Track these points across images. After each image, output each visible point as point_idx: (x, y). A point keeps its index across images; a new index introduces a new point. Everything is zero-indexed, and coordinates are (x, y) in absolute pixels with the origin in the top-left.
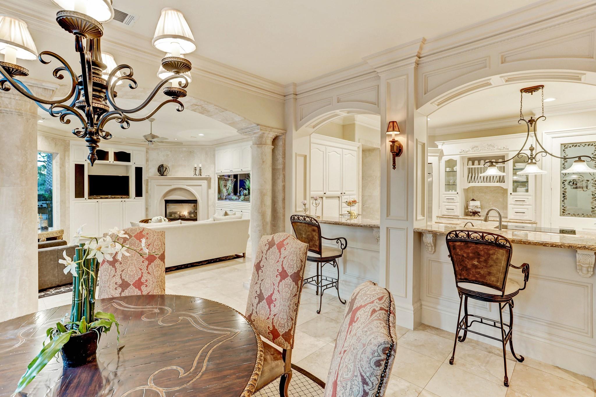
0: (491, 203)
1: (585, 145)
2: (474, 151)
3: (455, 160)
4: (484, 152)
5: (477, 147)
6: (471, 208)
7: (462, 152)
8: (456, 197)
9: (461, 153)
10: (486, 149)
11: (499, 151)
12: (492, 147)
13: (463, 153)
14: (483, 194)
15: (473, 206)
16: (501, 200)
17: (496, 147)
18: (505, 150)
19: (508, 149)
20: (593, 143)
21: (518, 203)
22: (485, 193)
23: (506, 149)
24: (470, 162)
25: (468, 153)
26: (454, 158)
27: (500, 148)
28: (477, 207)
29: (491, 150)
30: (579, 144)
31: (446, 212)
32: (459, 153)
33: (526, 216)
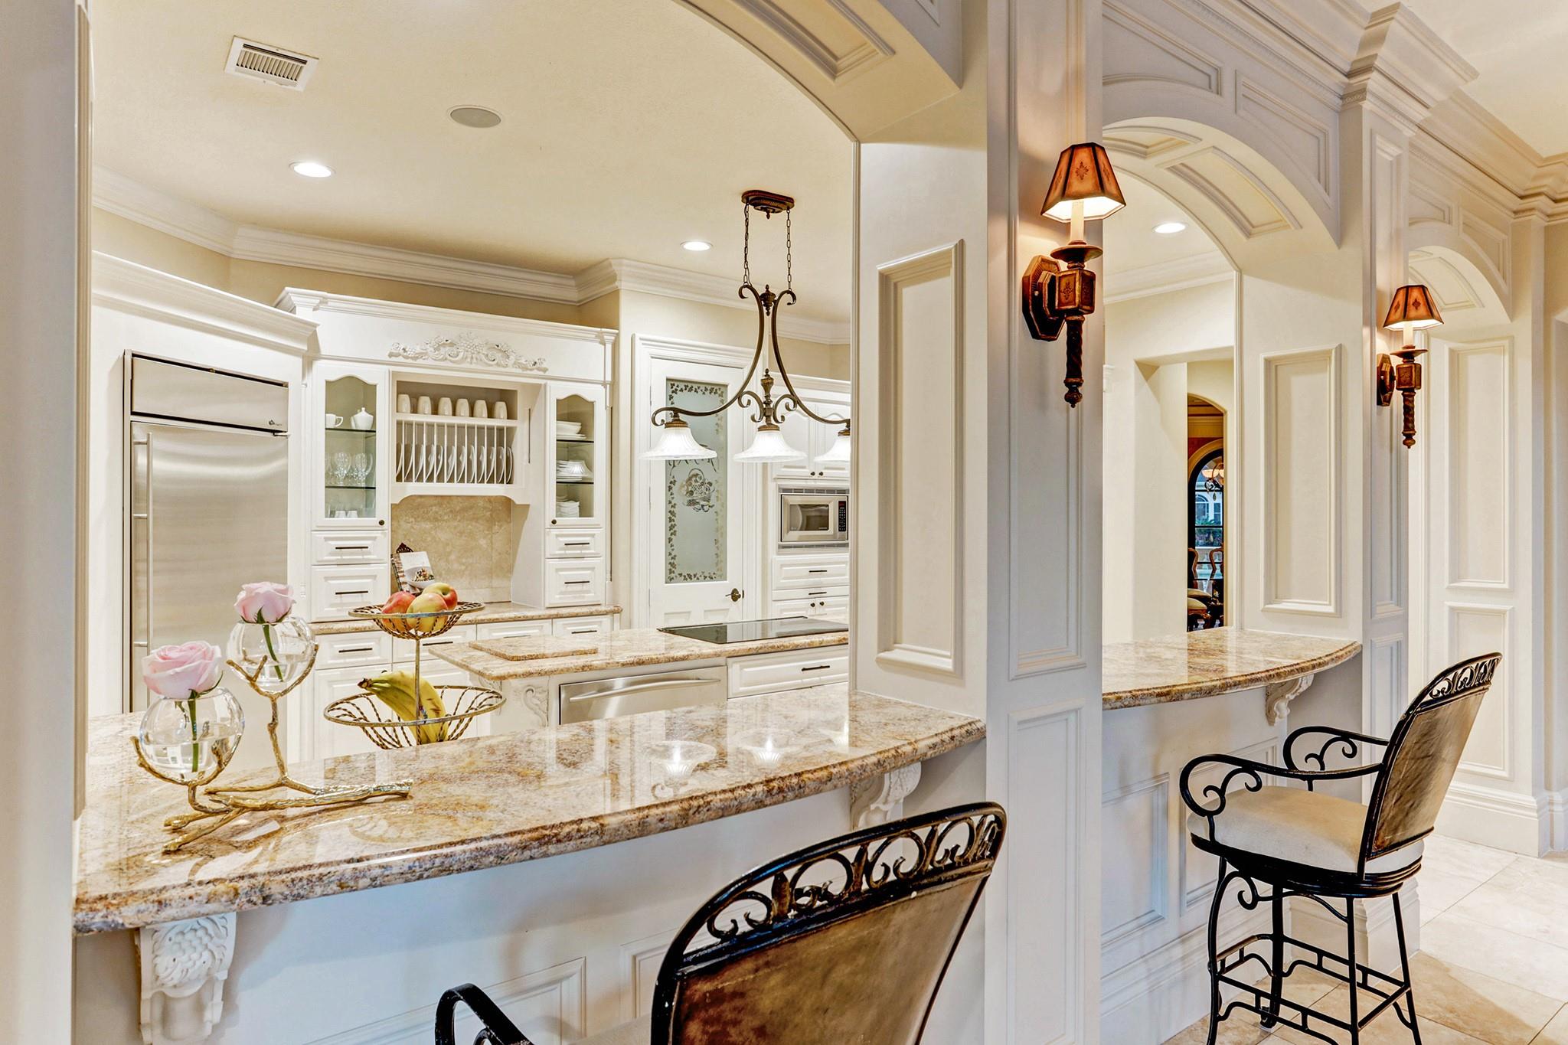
0: (453, 557)
1: (706, 389)
2: (440, 360)
3: (370, 381)
4: (473, 366)
5: (452, 344)
6: (407, 579)
7: (397, 355)
8: (374, 539)
9: (393, 359)
10: (483, 358)
11: (519, 371)
12: (500, 355)
13: (400, 359)
14: (427, 526)
15: (411, 572)
16: (483, 542)
17: (512, 358)
18: (535, 372)
19: (545, 370)
20: (717, 388)
21: (571, 551)
22: (436, 520)
23: (539, 369)
24: (405, 399)
25: (420, 361)
26: (367, 374)
27: (523, 361)
28: (425, 576)
29: (498, 365)
30: (695, 386)
31: (332, 605)
32: (388, 359)
33: (588, 592)
